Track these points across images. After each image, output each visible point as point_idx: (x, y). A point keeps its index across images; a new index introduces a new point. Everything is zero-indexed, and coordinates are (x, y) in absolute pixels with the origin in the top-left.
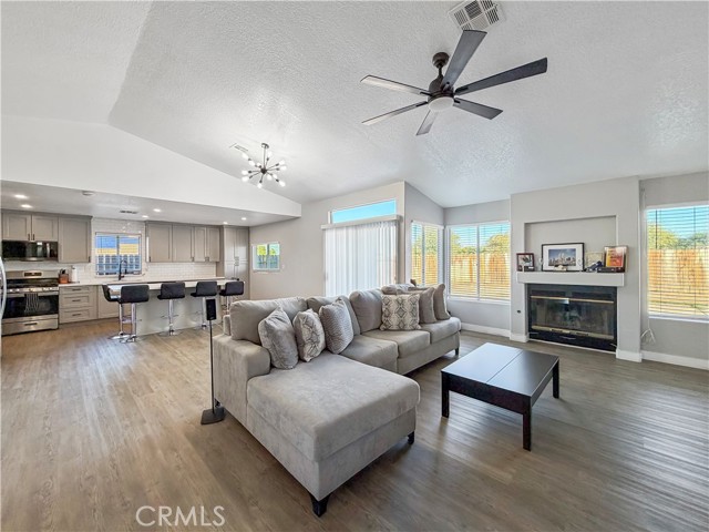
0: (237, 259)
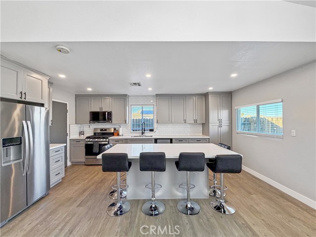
0: (220, 121)
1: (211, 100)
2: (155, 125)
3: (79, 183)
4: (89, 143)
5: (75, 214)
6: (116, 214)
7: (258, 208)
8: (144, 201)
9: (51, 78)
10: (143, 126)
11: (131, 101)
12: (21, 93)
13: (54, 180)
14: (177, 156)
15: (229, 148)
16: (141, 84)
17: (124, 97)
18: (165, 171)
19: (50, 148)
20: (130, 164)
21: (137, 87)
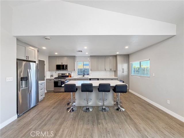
0: (123, 69)
1: (119, 58)
2: (90, 72)
3: (52, 100)
4: (56, 81)
5: (52, 112)
6: (70, 111)
7: (135, 109)
8: (84, 107)
9: (39, 49)
10: (84, 72)
11: (77, 59)
12: (27, 57)
13: (40, 98)
14: (98, 85)
15: (123, 82)
16: (82, 51)
17: (74, 57)
18: (92, 92)
19: (39, 83)
20: (77, 89)
21: (80, 52)
